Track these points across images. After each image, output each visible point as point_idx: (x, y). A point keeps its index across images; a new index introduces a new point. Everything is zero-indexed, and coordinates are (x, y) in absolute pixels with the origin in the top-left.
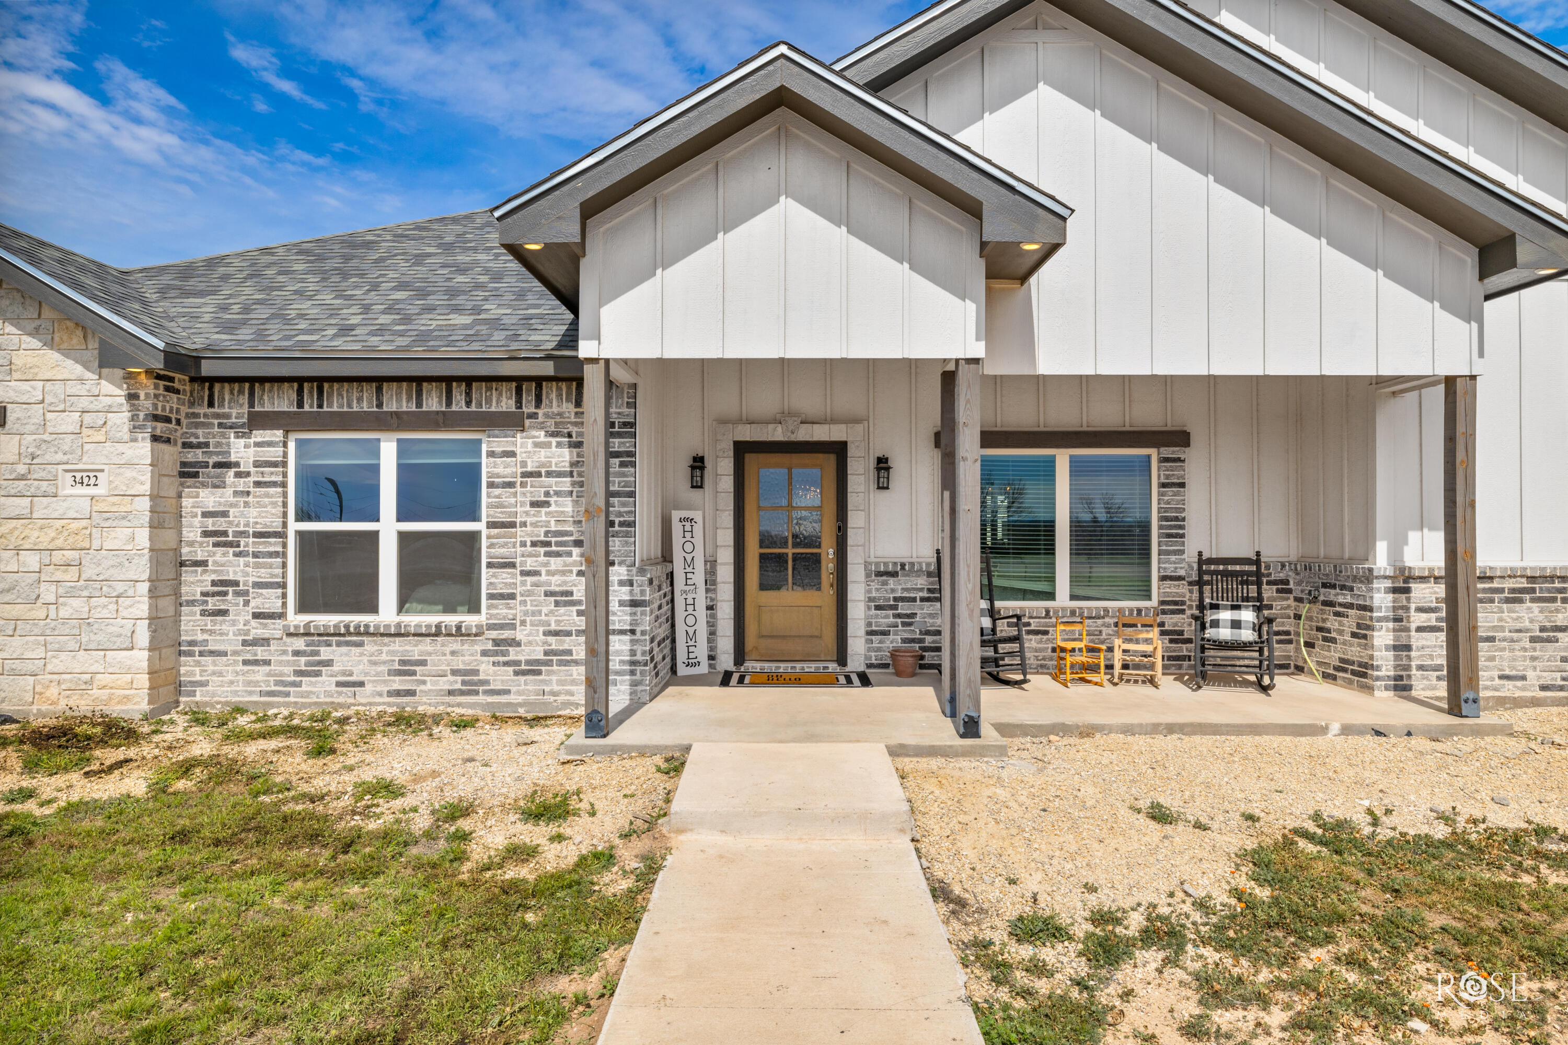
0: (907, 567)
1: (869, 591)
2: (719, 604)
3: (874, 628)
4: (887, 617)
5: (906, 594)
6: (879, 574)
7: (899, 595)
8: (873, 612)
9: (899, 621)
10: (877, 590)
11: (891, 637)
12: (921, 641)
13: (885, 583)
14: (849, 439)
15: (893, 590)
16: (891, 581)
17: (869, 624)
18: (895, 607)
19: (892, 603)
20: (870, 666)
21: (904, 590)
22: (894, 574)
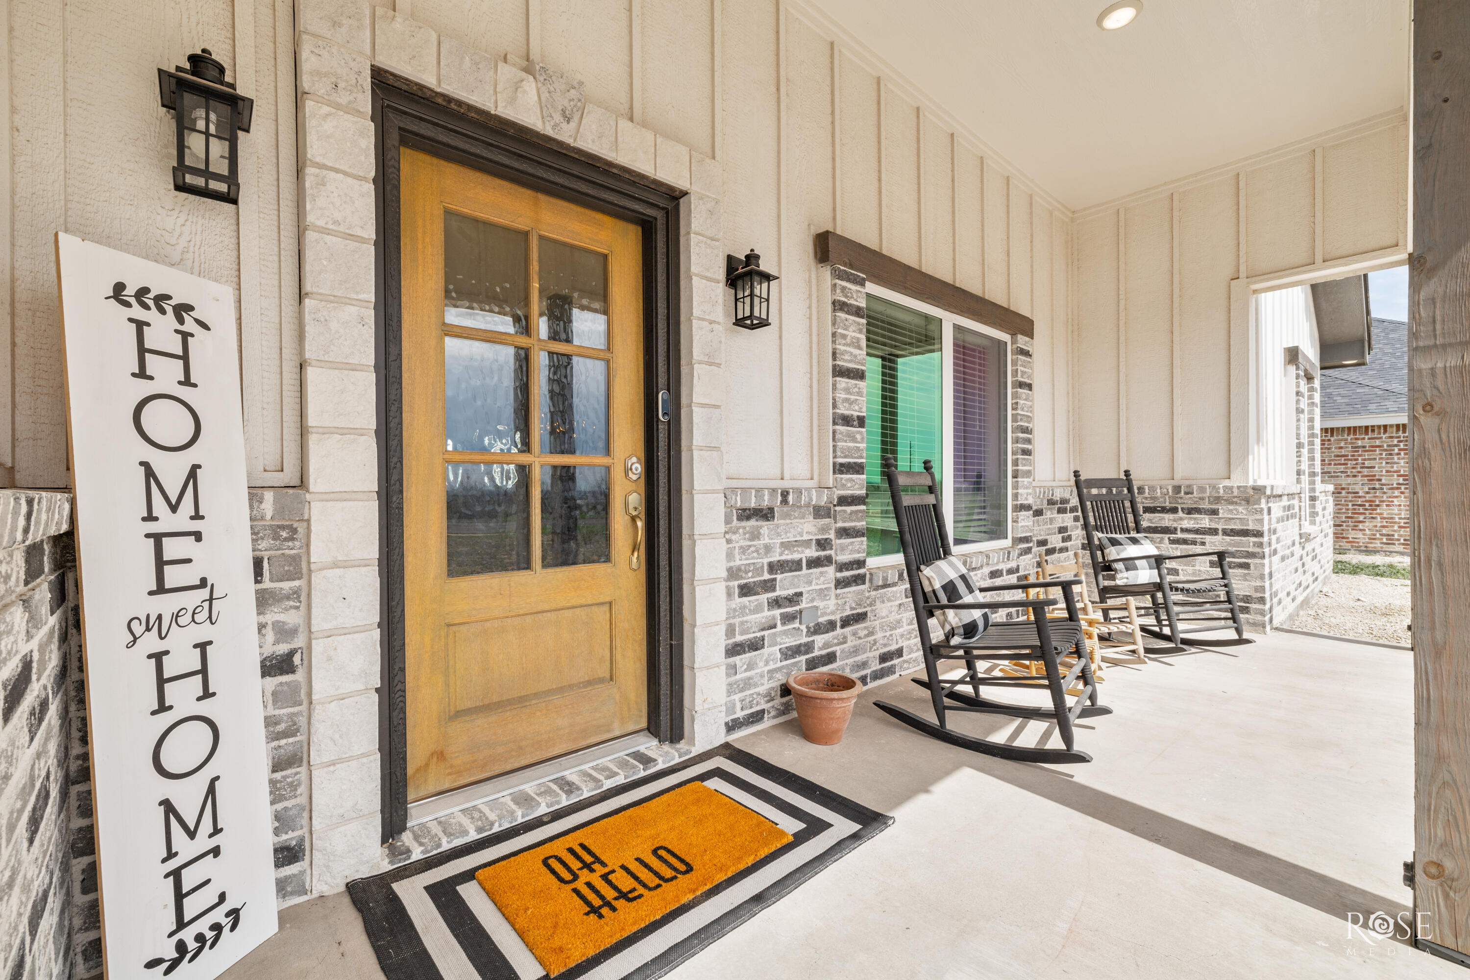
0: (790, 498)
1: (730, 556)
2: (318, 647)
3: (739, 638)
4: (758, 609)
5: (787, 556)
6: (746, 514)
7: (775, 558)
8: (738, 601)
9: (777, 612)
10: (744, 550)
11: (766, 651)
12: (808, 647)
13: (755, 535)
14: (695, 189)
15: (768, 549)
16: (765, 527)
17: (730, 631)
18: (769, 585)
19: (767, 576)
20: (732, 727)
21: (786, 546)
22: (766, 514)
